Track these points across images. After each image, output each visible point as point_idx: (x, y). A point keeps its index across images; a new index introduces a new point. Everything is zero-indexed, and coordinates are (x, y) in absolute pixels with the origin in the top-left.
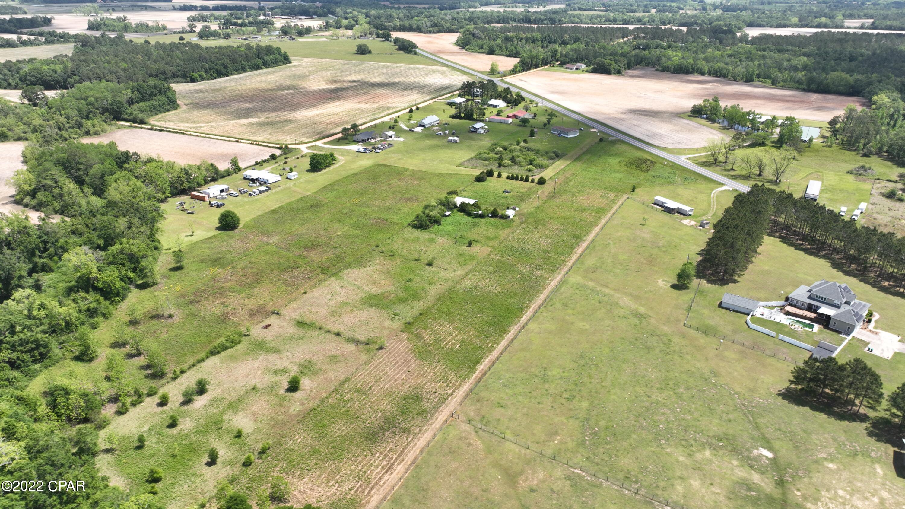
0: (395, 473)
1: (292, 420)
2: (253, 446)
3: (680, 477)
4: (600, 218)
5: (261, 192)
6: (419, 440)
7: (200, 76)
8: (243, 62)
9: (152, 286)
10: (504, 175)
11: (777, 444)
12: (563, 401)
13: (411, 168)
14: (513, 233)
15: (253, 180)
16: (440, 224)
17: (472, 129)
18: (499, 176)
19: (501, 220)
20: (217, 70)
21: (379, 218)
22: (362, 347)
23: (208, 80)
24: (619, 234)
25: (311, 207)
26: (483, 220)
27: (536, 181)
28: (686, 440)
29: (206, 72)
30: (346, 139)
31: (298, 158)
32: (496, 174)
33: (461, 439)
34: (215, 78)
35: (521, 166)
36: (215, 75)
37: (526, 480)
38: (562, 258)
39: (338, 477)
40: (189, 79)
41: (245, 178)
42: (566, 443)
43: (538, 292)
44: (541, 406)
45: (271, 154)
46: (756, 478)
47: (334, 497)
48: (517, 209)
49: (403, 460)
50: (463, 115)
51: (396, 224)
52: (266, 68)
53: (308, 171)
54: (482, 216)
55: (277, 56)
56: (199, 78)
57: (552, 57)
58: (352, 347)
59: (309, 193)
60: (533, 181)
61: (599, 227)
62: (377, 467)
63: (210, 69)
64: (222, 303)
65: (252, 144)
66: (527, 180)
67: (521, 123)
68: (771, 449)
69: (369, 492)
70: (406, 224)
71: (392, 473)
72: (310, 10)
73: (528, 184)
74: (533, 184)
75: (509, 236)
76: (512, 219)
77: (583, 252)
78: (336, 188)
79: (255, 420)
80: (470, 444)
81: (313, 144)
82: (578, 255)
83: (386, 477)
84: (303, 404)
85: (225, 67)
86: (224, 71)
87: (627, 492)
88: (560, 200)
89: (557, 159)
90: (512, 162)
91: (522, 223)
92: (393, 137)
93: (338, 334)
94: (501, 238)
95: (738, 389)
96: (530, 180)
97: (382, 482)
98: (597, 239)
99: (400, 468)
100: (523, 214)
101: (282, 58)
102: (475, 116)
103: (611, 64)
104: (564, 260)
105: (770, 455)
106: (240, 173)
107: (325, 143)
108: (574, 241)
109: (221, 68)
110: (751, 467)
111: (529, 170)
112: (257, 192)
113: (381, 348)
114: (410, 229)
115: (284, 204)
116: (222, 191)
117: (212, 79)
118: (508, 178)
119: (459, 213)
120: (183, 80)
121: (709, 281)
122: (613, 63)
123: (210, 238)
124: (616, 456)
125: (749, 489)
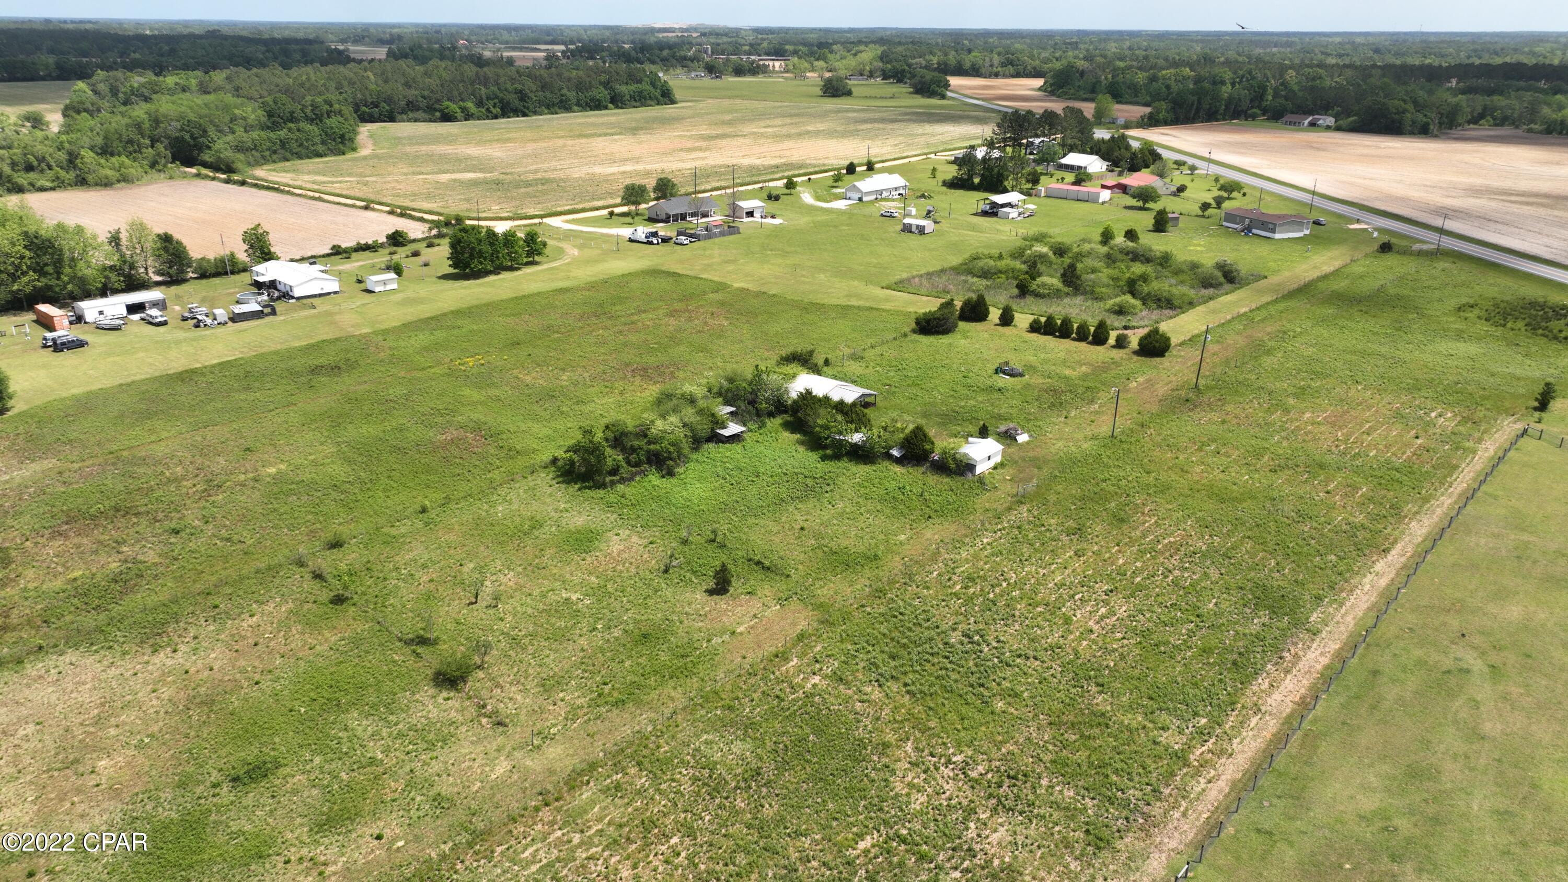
4: (1397, 513)
7: (463, 109)
8: (564, 91)
10: (1023, 320)
13: (736, 285)
14: (957, 544)
15: (261, 287)
16: (671, 474)
19: (933, 479)
20: (501, 101)
21: (477, 428)
23: (479, 119)
24: (1514, 612)
25: (317, 370)
26: (861, 470)
27: (1134, 343)
29: (480, 104)
32: (995, 314)
34: (496, 117)
35: (1098, 298)
36: (497, 111)
38: (1173, 740)
40: (438, 114)
45: (390, 231)
48: (1023, 438)
50: (977, 180)
51: (513, 453)
52: (617, 107)
53: (447, 275)
54: (861, 454)
55: (646, 87)
56: (459, 114)
57: (1252, 101)
59: (363, 331)
60: (1121, 343)
61: (1397, 556)
63: (488, 98)
65: (391, 213)
66: (1099, 338)
67: (1134, 202)
70: (546, 457)
72: (787, 47)
73: (1100, 353)
74: (1117, 354)
75: (935, 557)
76: (981, 480)
77: (1305, 705)
78: (462, 322)
82: (1272, 725)
85: (523, 96)
86: (517, 103)
88: (1216, 417)
89: (1228, 287)
90: (1068, 284)
91: (1020, 499)
92: (757, 215)
94: (894, 565)
96: (1112, 341)
98: (1388, 629)
100: (1037, 463)
101: (658, 93)
102: (1008, 183)
103: (1405, 111)
104: (1181, 758)
107: (568, 221)
108: (1254, 627)
109: (513, 99)
111: (1120, 311)
112: (224, 317)
114: (545, 481)
116: (133, 309)
117: (488, 118)
118: (1035, 328)
119: (786, 434)
120: (427, 116)
122: (1410, 107)
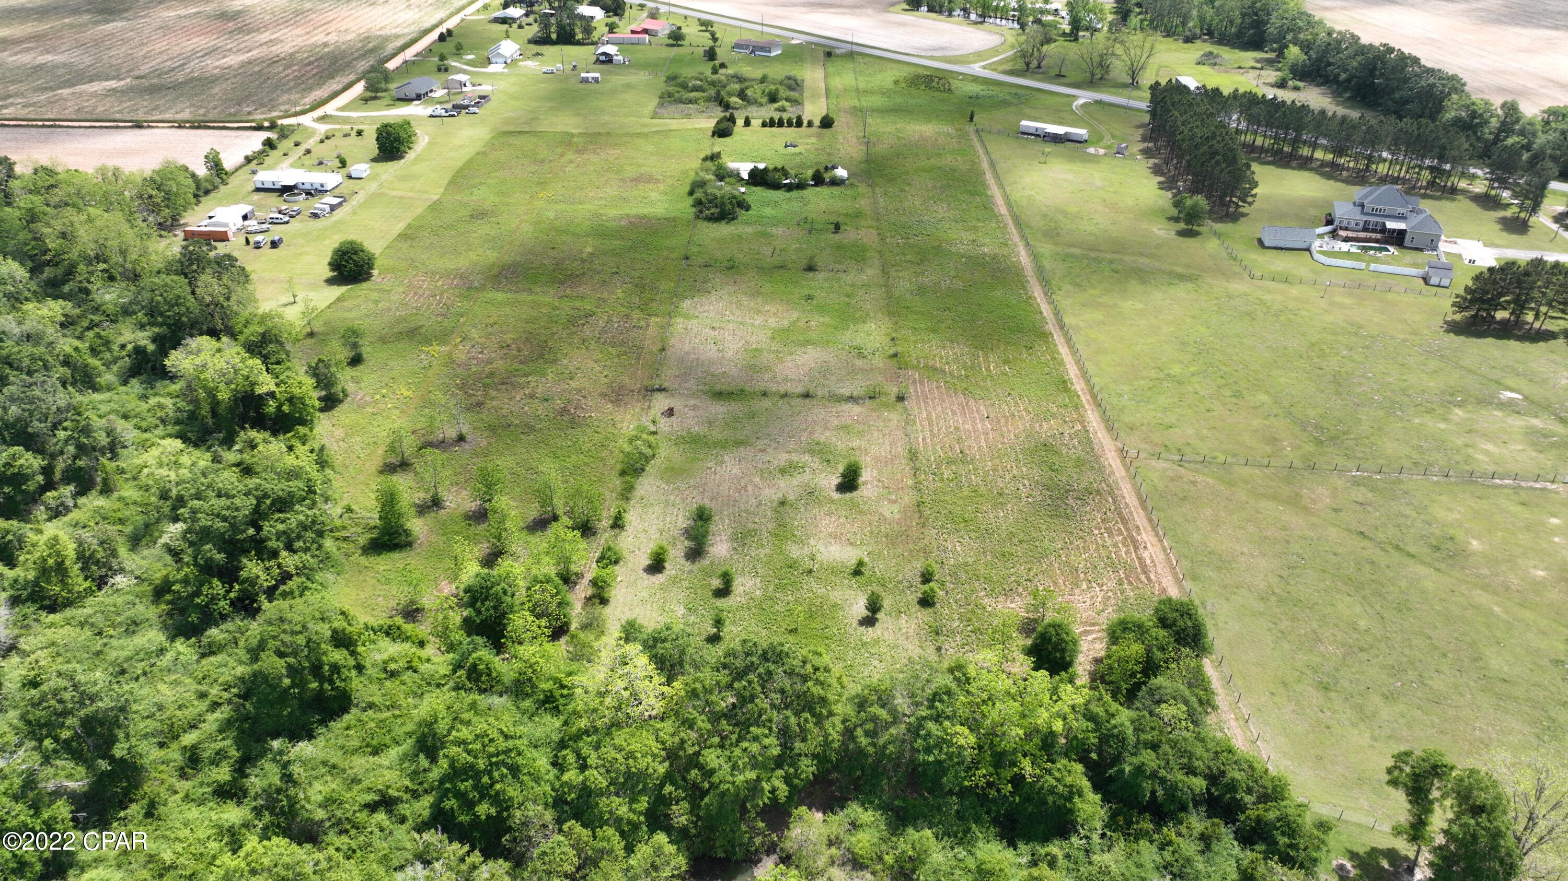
0: (1149, 545)
1: (909, 527)
2: (900, 578)
3: (1467, 446)
4: (975, 162)
5: (333, 208)
6: (1124, 497)
9: (341, 401)
10: (756, 123)
11: (1509, 382)
12: (1234, 400)
14: (876, 203)
15: (286, 190)
17: (602, 58)
18: (747, 123)
21: (628, 216)
22: (868, 402)
25: (472, 216)
26: (806, 192)
27: (817, 122)
28: (1420, 405)
30: (375, 98)
31: (322, 141)
32: (739, 122)
33: (1172, 480)
37: (1314, 501)
39: (1082, 575)
41: (258, 190)
42: (1300, 447)
43: (1017, 275)
44: (1215, 413)
45: (256, 140)
46: (1536, 422)
47: (1113, 601)
49: (1138, 527)
50: (554, 36)
53: (375, 160)
54: (800, 186)
58: (855, 410)
59: (436, 197)
60: (810, 124)
62: (1115, 545)
64: (532, 396)
65: (180, 127)
66: (799, 124)
67: (671, 42)
68: (1512, 390)
69: (1149, 579)
70: (692, 217)
71: (1145, 547)
73: (809, 130)
75: (877, 208)
77: (1011, 212)
78: (477, 180)
79: (851, 544)
80: (1194, 483)
81: (320, 112)
82: (1009, 217)
83: (1146, 555)
84: (895, 502)
87: (1435, 479)
89: (799, 88)
90: (743, 100)
91: (872, 187)
93: (807, 396)
94: (869, 213)
95: (1401, 336)
96: (805, 123)
97: (1148, 562)
99: (1146, 536)
100: (857, 175)
102: (579, 36)
104: (1000, 227)
105: (1520, 397)
106: (234, 181)
107: (342, 110)
108: (979, 199)
110: (1518, 413)
111: (783, 109)
112: (328, 208)
113: (901, 398)
114: (707, 224)
115: (408, 221)
116: (245, 218)
118: (764, 125)
119: (758, 188)
121: (1214, 220)
123: (338, 300)
124: (1373, 444)
125: (1545, 436)
